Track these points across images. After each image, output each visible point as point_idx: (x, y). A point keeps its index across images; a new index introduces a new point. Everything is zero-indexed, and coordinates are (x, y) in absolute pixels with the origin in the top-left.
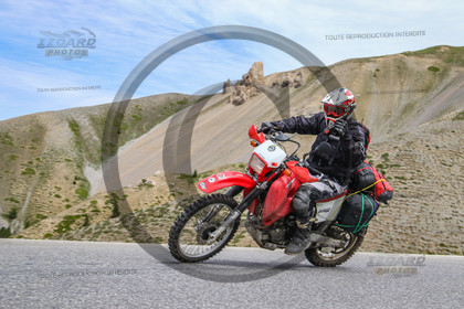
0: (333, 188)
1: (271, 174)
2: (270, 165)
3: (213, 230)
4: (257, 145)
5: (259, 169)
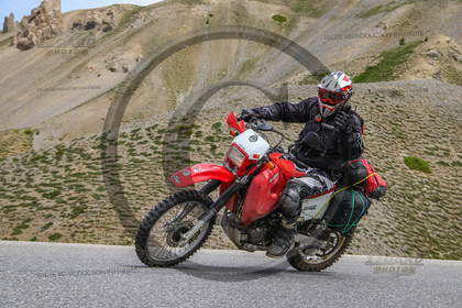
0: (323, 183)
1: (252, 166)
2: (251, 158)
3: (185, 230)
4: (237, 134)
5: (239, 161)
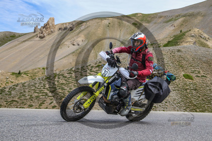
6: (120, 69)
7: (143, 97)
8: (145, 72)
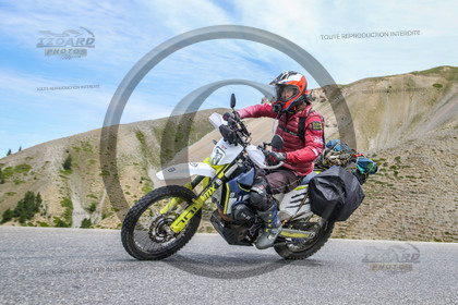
6: (248, 148)
7: (306, 208)
8: (301, 153)
